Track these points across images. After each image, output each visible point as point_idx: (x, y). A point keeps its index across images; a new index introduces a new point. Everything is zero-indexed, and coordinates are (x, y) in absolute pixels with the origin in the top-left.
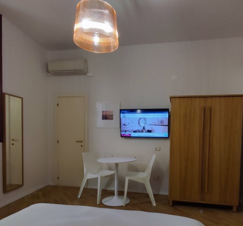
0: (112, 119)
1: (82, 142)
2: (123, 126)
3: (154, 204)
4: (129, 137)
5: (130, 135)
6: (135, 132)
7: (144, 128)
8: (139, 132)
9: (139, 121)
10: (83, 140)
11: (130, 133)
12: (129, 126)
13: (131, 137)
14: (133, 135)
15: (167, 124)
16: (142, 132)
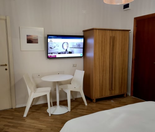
0: (37, 43)
1: (6, 65)
2: (50, 49)
3: (86, 104)
4: (55, 58)
5: (56, 56)
6: (59, 53)
7: (66, 50)
8: (63, 53)
9: (63, 45)
10: (7, 64)
11: (55, 55)
12: (55, 49)
13: (56, 58)
14: (58, 56)
15: (82, 47)
16: (65, 53)
